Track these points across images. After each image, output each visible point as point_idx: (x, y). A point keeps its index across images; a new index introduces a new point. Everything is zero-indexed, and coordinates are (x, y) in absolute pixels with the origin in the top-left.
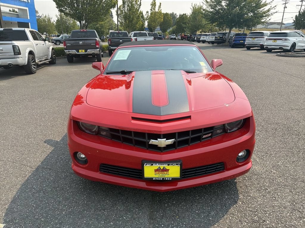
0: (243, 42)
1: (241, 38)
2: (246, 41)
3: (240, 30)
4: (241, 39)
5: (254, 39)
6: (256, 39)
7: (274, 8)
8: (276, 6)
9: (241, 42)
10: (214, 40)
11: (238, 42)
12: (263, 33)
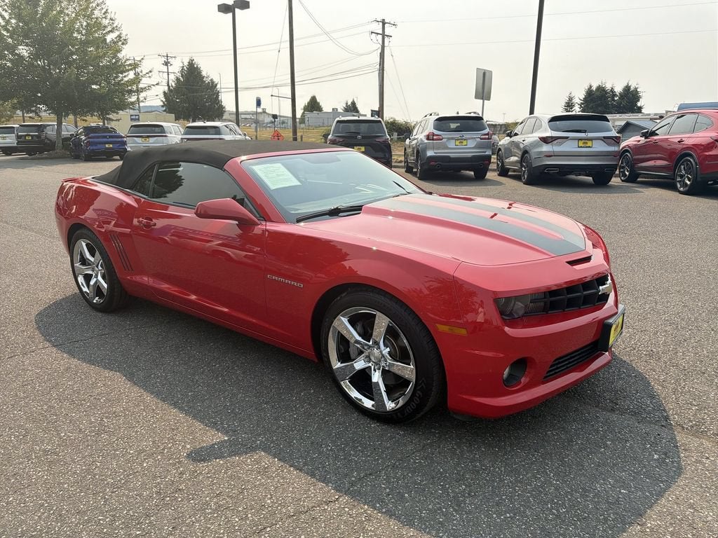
0: (111, 146)
1: (105, 137)
2: (128, 145)
3: (83, 120)
4: (105, 140)
5: (148, 139)
6: (152, 140)
7: (148, 75)
8: (150, 72)
9: (107, 146)
10: (15, 145)
11: (99, 146)
12: (162, 126)
